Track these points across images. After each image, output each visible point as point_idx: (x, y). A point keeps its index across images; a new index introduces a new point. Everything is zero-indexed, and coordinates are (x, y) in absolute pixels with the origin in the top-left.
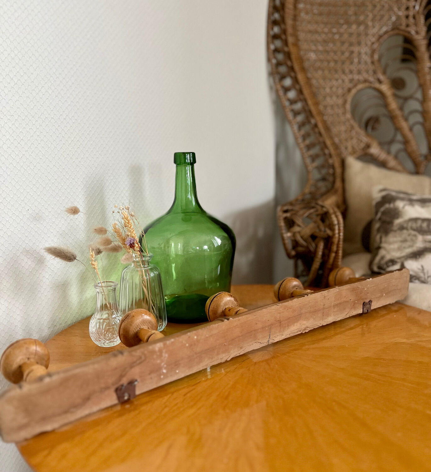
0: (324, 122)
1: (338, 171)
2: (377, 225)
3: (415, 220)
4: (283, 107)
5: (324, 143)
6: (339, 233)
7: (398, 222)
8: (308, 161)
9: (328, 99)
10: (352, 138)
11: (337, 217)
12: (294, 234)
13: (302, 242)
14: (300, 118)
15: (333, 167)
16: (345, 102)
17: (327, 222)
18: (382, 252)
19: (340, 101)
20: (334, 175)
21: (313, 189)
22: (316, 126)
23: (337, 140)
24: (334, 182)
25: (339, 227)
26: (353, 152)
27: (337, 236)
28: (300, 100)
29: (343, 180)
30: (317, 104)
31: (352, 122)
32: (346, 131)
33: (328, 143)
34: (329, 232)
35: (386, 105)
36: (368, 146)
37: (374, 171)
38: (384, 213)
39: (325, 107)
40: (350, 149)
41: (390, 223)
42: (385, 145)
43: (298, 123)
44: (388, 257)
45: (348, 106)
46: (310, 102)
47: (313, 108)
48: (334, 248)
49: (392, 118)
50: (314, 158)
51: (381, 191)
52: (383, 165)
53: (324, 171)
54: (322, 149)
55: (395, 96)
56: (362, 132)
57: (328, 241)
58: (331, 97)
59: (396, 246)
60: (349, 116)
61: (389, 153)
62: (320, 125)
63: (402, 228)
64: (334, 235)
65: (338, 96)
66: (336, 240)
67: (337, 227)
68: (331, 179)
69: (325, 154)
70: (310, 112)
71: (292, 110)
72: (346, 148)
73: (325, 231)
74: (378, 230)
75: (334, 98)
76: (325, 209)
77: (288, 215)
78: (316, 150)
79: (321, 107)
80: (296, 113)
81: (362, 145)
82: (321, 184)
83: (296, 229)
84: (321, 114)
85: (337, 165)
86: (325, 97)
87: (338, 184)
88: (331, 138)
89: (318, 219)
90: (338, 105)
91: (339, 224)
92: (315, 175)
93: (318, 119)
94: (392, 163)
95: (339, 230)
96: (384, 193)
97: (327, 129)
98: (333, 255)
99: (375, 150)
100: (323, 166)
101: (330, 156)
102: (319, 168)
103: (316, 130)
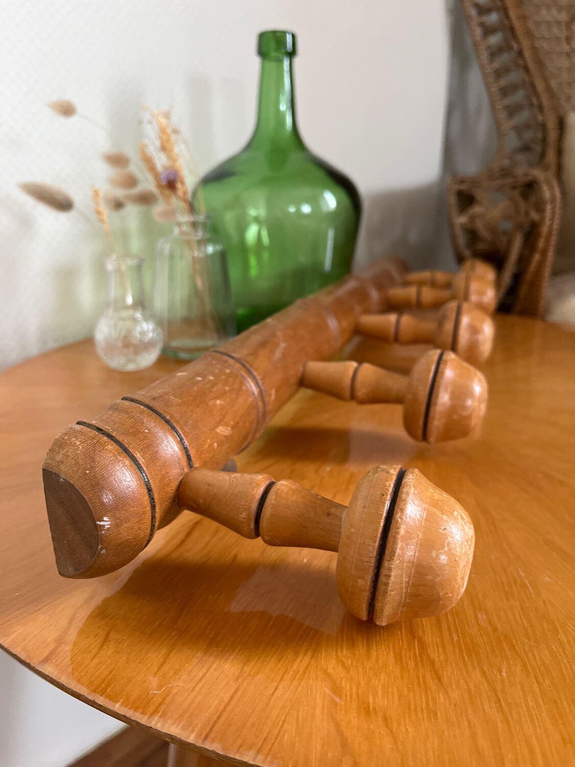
0: (534, 49)
1: (552, 135)
4: (468, 18)
5: (533, 86)
6: (552, 219)
8: (503, 115)
9: (544, 12)
11: (551, 188)
12: (472, 219)
13: (484, 233)
14: (495, 40)
15: (543, 127)
16: (572, 20)
17: (533, 199)
19: (564, 17)
20: (544, 140)
21: (506, 162)
22: (520, 53)
23: (553, 83)
24: (543, 155)
25: (553, 208)
27: (547, 222)
28: (497, 9)
29: (560, 152)
30: (523, 18)
33: (540, 85)
34: (534, 216)
39: (538, 24)
43: (489, 47)
46: (513, 13)
47: (517, 24)
48: (541, 244)
50: (512, 111)
53: (529, 135)
54: (528, 97)
57: (531, 233)
58: (549, 9)
62: (527, 54)
64: (543, 219)
65: (560, 9)
66: (545, 230)
67: (549, 207)
68: (538, 148)
69: (531, 105)
70: (512, 29)
71: (482, 25)
72: (568, 99)
73: (527, 214)
75: (554, 12)
76: (530, 178)
77: (463, 187)
78: (519, 96)
79: (531, 25)
80: (488, 31)
82: (520, 157)
83: (477, 209)
84: (529, 34)
85: (551, 124)
86: (538, 7)
87: (551, 156)
88: (545, 79)
89: (516, 194)
90: (559, 23)
91: (553, 200)
92: (512, 141)
93: (525, 43)
95: (553, 213)
97: (540, 64)
98: (537, 257)
100: (527, 126)
101: (541, 108)
102: (519, 130)
103: (520, 62)
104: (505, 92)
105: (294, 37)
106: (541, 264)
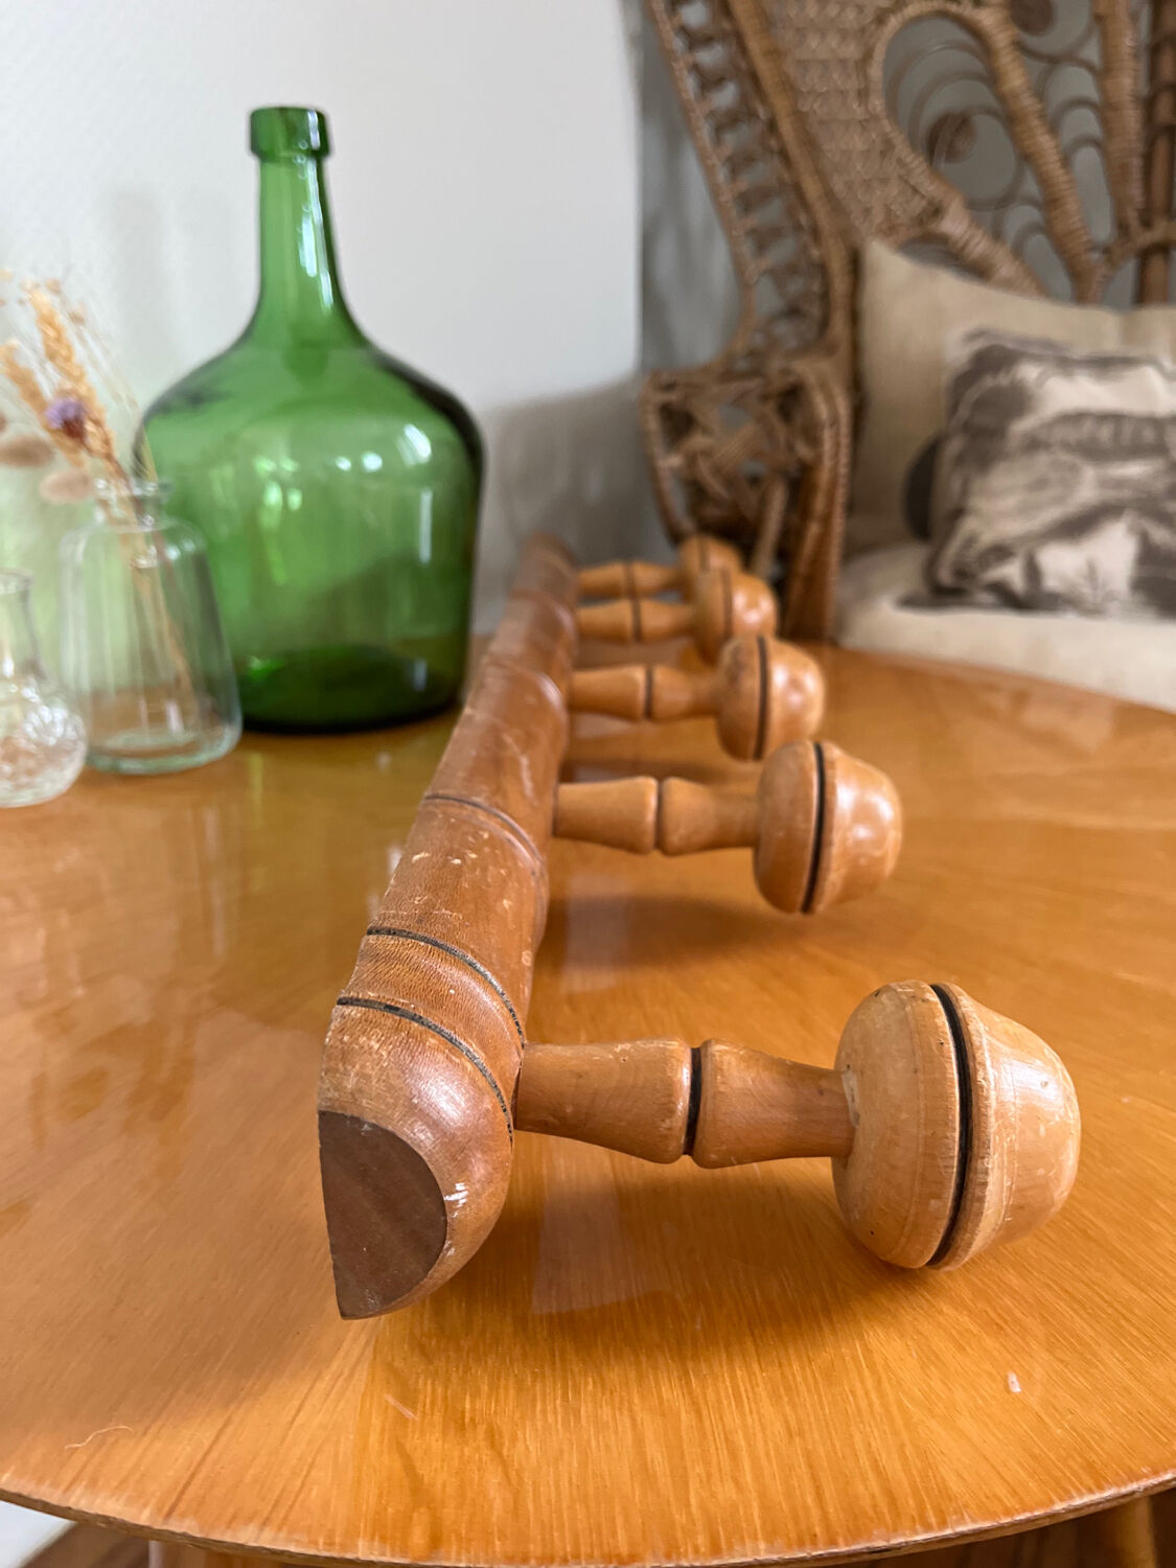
0: (799, 117)
1: (840, 285)
2: (954, 446)
3: (1075, 418)
4: (667, 55)
5: (798, 189)
6: (836, 455)
7: (1021, 427)
8: (747, 248)
9: (814, 42)
10: (885, 181)
11: (830, 399)
12: (691, 460)
13: (715, 486)
14: (724, 98)
15: (822, 269)
16: (867, 58)
17: (799, 419)
18: (969, 525)
19: (851, 51)
20: (825, 296)
21: (759, 340)
22: (772, 126)
23: (838, 184)
24: (824, 323)
25: (837, 434)
26: (889, 230)
27: (827, 463)
28: (723, 37)
29: (855, 317)
30: (775, 54)
31: (887, 126)
32: (866, 154)
33: (812, 188)
34: (803, 451)
35: (993, 78)
36: (936, 211)
37: (949, 286)
38: (980, 405)
39: (803, 65)
40: (878, 217)
41: (997, 433)
42: (990, 210)
43: (712, 114)
44: (988, 537)
45: (876, 71)
46: (755, 45)
47: (763, 67)
48: (819, 504)
49: (1010, 120)
50: (763, 240)
51: (973, 336)
52: (978, 271)
53: (795, 286)
54: (790, 212)
55: (1020, 47)
56: (917, 164)
57: (800, 484)
58: (823, 35)
59: (1010, 502)
60: (877, 103)
61: (997, 235)
62: (786, 127)
63: (1034, 444)
64: (819, 458)
65: (844, 35)
66: (823, 477)
67: (827, 436)
68: (815, 311)
69: (798, 228)
70: (754, 77)
71: (696, 68)
72: (867, 211)
73: (791, 448)
74: (960, 460)
75: (833, 41)
76: (791, 379)
77: (673, 397)
78: (772, 213)
79: (791, 69)
80: (709, 82)
81: (917, 205)
82: (783, 329)
83: (698, 441)
84: (788, 87)
85: (838, 265)
86: (801, 32)
87: (839, 326)
88: (821, 175)
89: (770, 409)
90: (843, 62)
91: (835, 422)
92: (767, 300)
93: (781, 105)
94: (1006, 268)
95: (837, 445)
96: (979, 345)
97: (811, 145)
98: (814, 529)
99: (955, 224)
100: (792, 269)
101: (816, 233)
102: (779, 275)
103: (773, 143)
104: (748, 202)
105: (321, 117)
106: (823, 540)
